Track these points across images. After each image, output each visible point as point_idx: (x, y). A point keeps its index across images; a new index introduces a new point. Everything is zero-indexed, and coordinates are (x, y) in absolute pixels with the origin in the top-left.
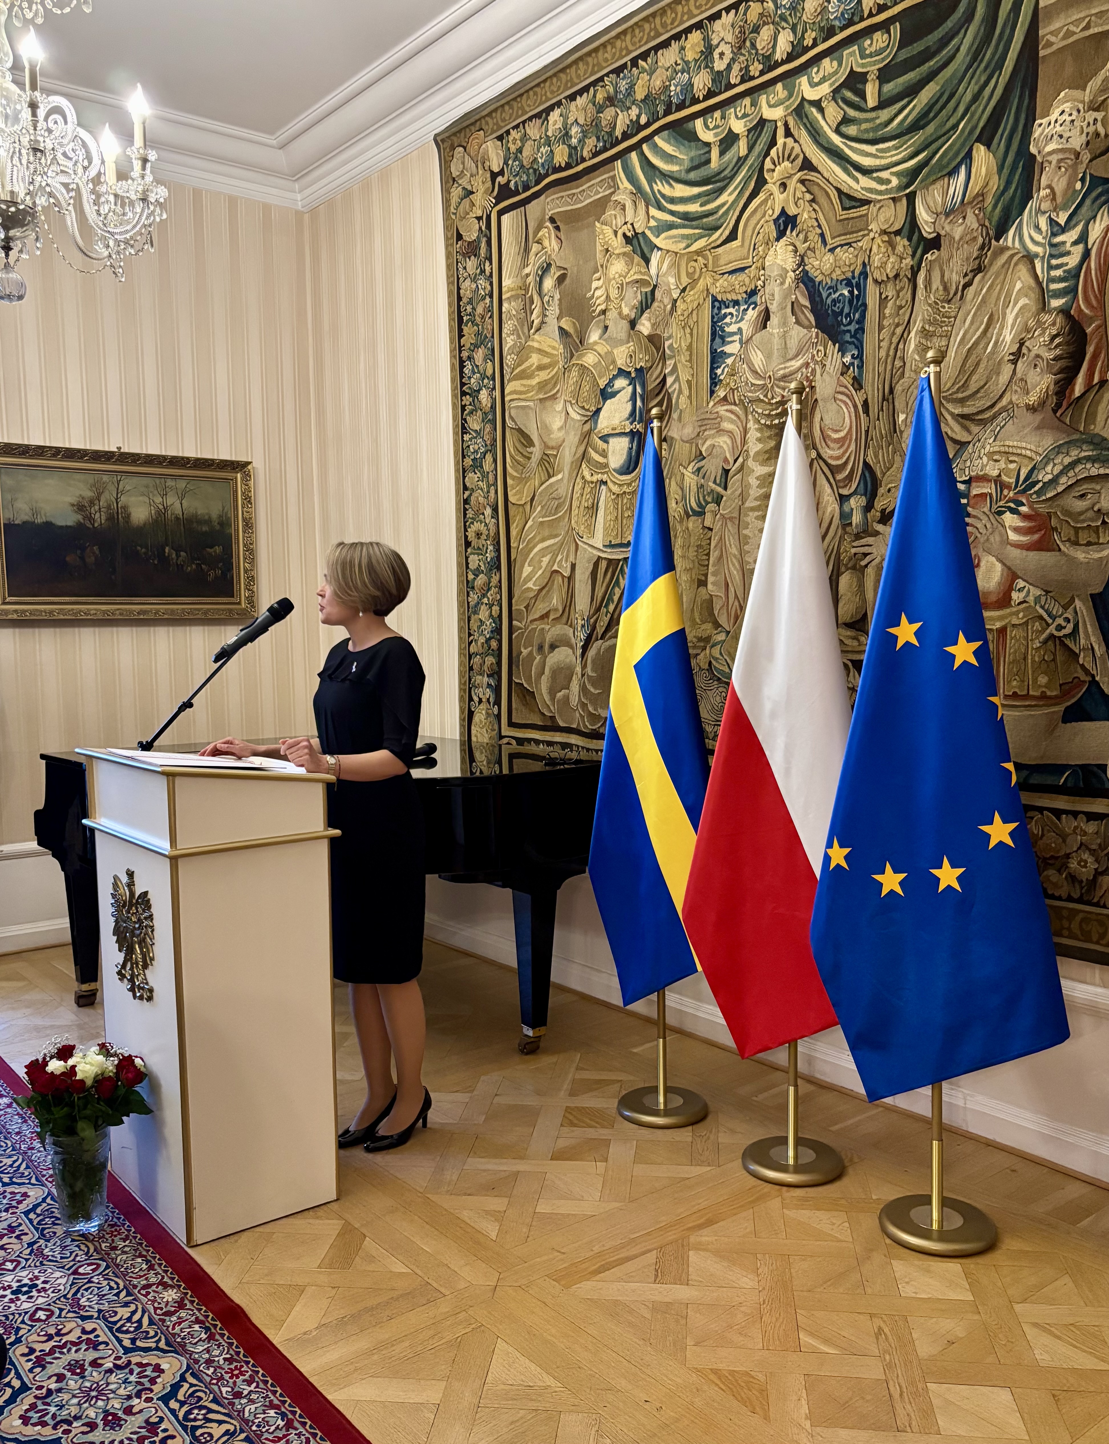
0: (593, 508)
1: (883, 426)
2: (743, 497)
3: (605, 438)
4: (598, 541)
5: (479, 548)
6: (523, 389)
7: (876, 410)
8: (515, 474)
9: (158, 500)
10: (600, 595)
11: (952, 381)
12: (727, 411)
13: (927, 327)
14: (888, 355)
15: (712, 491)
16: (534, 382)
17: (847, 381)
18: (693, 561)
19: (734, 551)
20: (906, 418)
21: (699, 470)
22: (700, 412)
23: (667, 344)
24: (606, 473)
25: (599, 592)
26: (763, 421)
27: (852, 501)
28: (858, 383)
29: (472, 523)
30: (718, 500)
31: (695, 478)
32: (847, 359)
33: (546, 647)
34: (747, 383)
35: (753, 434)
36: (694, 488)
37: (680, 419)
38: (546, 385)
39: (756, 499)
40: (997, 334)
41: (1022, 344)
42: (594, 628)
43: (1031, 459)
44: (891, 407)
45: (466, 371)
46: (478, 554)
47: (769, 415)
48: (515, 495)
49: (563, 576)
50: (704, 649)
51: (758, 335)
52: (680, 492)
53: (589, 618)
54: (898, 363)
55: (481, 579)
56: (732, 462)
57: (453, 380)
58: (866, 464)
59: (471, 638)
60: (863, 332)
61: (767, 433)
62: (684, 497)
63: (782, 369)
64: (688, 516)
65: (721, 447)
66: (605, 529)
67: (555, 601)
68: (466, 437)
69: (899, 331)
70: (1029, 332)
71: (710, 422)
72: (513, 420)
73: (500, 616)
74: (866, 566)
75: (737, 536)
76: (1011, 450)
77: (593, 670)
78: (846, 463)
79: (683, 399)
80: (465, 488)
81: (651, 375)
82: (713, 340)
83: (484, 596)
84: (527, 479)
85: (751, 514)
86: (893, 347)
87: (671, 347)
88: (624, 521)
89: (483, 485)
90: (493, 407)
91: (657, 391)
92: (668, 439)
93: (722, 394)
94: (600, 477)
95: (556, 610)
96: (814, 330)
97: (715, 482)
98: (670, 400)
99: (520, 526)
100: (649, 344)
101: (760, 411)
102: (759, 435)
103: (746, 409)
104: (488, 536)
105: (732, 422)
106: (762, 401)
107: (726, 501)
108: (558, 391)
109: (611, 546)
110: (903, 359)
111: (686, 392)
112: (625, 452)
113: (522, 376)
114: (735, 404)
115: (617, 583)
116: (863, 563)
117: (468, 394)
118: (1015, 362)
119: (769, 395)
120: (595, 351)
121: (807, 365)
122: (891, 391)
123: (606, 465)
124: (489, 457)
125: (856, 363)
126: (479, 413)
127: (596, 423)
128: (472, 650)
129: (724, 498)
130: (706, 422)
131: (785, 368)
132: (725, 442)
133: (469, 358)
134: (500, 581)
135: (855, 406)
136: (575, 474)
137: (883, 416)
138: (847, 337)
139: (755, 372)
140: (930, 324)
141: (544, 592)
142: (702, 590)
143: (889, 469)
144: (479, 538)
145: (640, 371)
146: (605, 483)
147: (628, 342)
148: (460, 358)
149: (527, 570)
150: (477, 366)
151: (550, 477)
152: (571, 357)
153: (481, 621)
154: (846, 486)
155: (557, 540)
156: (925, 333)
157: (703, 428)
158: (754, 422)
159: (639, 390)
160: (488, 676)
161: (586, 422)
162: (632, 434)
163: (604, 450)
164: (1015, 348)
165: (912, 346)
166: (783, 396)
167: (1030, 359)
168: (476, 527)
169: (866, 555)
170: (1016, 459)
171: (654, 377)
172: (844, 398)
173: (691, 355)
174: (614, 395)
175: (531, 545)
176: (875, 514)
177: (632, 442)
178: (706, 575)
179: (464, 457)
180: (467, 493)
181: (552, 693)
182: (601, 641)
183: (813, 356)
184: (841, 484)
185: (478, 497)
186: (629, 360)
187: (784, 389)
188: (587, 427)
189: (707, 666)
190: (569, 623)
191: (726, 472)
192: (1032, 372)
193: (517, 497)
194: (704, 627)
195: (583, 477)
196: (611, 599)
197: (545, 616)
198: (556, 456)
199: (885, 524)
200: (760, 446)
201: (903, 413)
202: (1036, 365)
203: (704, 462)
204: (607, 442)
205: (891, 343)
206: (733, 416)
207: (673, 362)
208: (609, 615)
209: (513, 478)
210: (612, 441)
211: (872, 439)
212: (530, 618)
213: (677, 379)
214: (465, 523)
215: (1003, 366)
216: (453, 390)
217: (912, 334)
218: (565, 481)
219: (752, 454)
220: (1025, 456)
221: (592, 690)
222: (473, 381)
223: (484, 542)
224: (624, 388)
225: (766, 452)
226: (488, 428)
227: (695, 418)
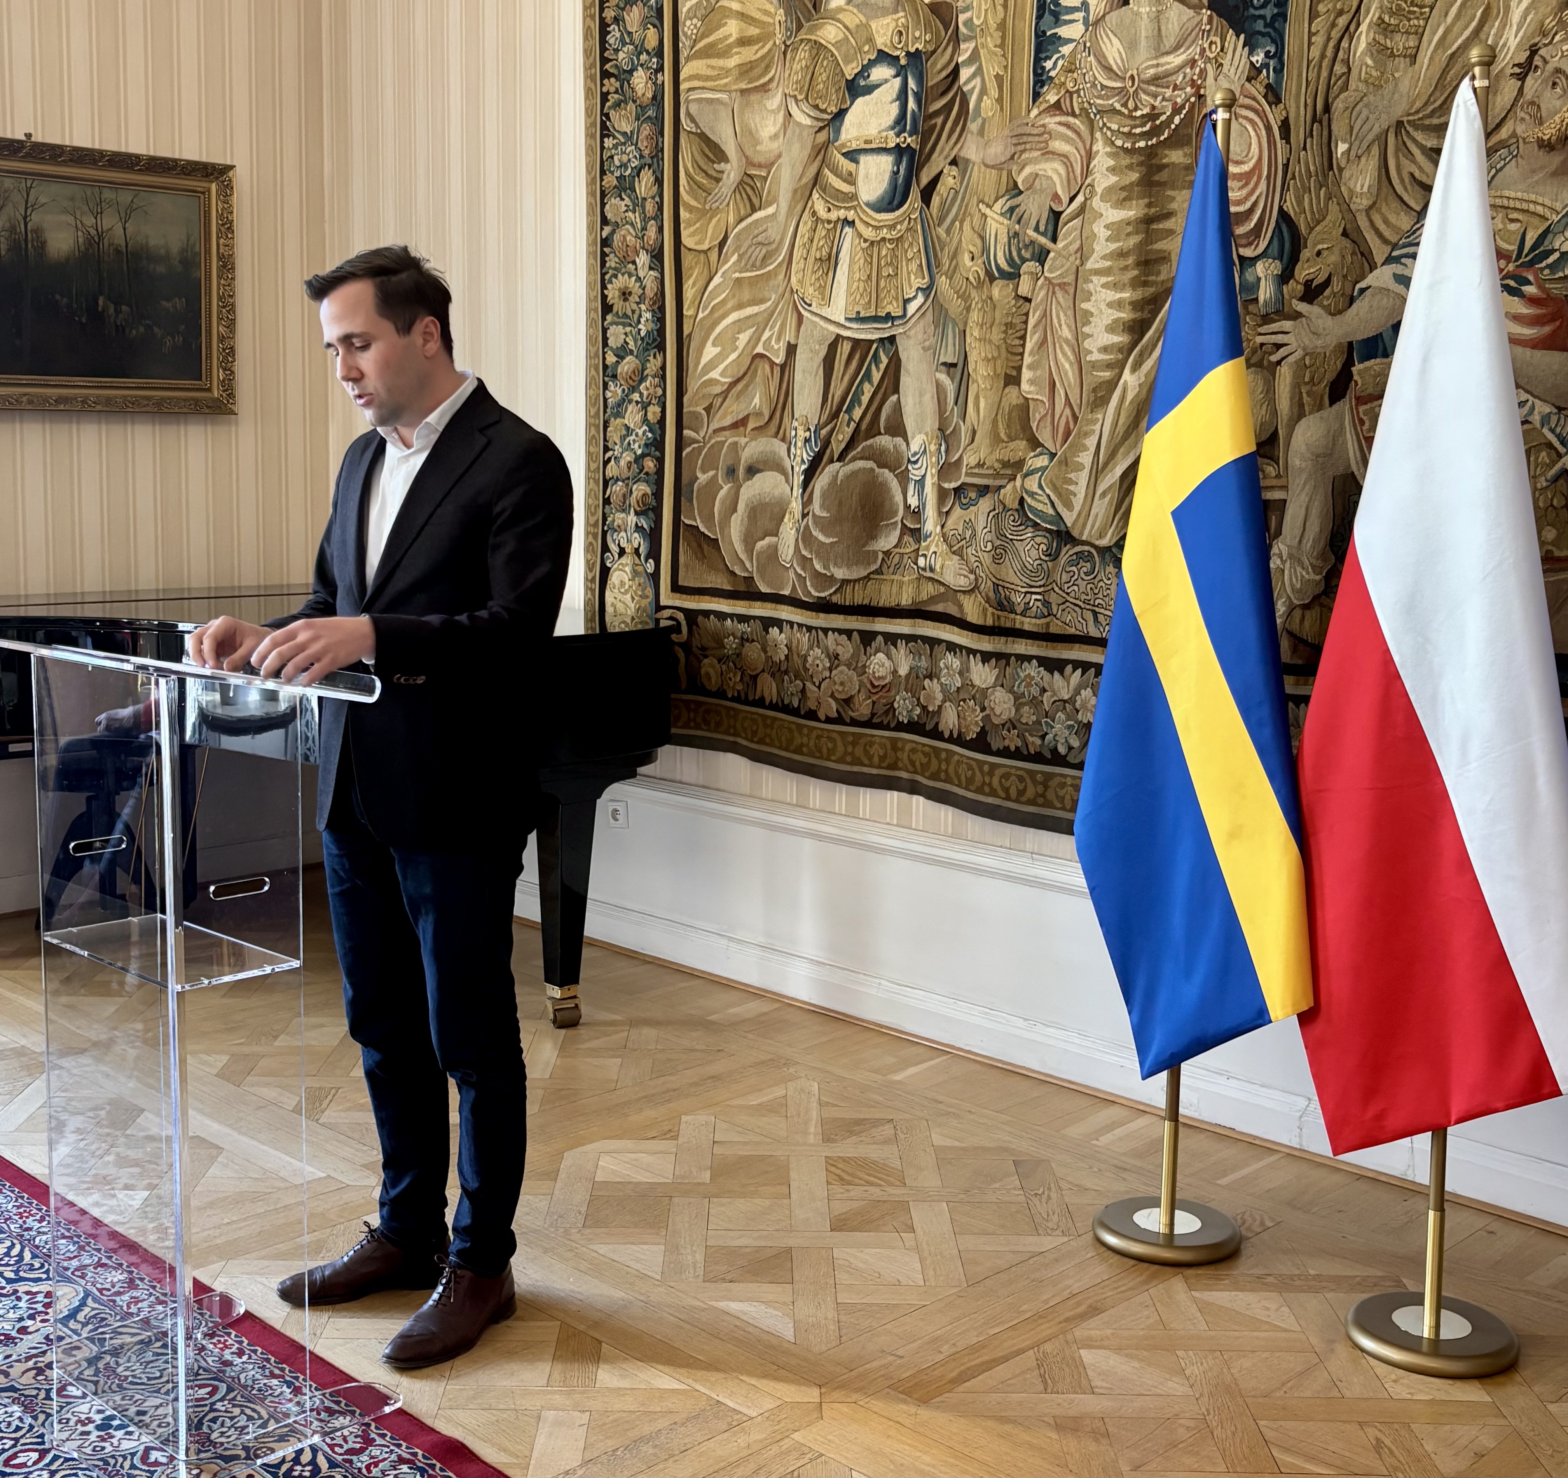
0: (830, 262)
1: (1311, 159)
2: (1083, 254)
3: (852, 155)
4: (838, 310)
5: (625, 316)
6: (710, 72)
7: (1302, 136)
8: (693, 203)
9: (89, 221)
10: (839, 393)
11: (1424, 98)
12: (1060, 123)
13: (1387, 19)
14: (1323, 56)
15: (1032, 242)
16: (732, 62)
17: (1257, 90)
18: (998, 347)
19: (1066, 333)
20: (1349, 149)
21: (1012, 210)
22: (1016, 123)
23: (962, 18)
24: (854, 208)
25: (838, 389)
26: (1119, 143)
27: (1260, 267)
28: (1273, 94)
29: (616, 276)
30: (1041, 256)
31: (1006, 222)
32: (1259, 58)
33: (741, 472)
34: (1094, 85)
35: (1102, 161)
36: (1003, 238)
37: (981, 132)
38: (752, 69)
39: (1104, 258)
40: (1496, 35)
41: (1534, 51)
42: (827, 443)
43: (1543, 218)
44: (1325, 133)
45: (610, 39)
46: (624, 325)
47: (1129, 135)
48: (692, 235)
49: (772, 364)
50: (1013, 478)
51: (1114, 14)
52: (979, 242)
53: (819, 428)
54: (1339, 69)
55: (628, 365)
56: (1065, 200)
57: (587, 53)
58: (1282, 213)
59: (609, 454)
60: (1285, 21)
61: (1126, 161)
62: (985, 250)
63: (1152, 66)
64: (992, 279)
65: (1049, 178)
66: (849, 293)
67: (757, 400)
68: (609, 142)
69: (1342, 21)
70: (1545, 36)
71: (1030, 139)
72: (693, 120)
73: (662, 421)
74: (1279, 363)
75: (1070, 313)
76: (1512, 204)
77: (823, 506)
78: (1251, 210)
79: (987, 102)
80: (605, 221)
81: (935, 64)
82: (1039, 17)
83: (634, 389)
84: (715, 212)
85: (1095, 279)
86: (1331, 44)
87: (969, 23)
88: (882, 283)
89: (635, 218)
90: (657, 99)
91: (942, 88)
92: (960, 162)
93: (1052, 98)
94: (842, 213)
95: (759, 414)
96: (1206, 13)
97: (1037, 229)
98: (965, 102)
99: (701, 284)
100: (932, 17)
101: (1115, 127)
102: (1112, 163)
103: (1091, 124)
104: (642, 298)
105: (1067, 140)
106: (1119, 113)
107: (1054, 259)
108: (771, 80)
109: (859, 319)
110: (1347, 62)
111: (994, 93)
112: (887, 177)
113: (709, 52)
114: (1073, 114)
115: (868, 376)
116: (1274, 358)
117: (613, 75)
118: (1522, 77)
119: (1131, 104)
120: (839, 21)
121: (1193, 63)
122: (1327, 109)
123: (854, 197)
124: (647, 177)
125: (1272, 63)
126: (631, 106)
127: (838, 132)
128: (609, 474)
129: (1052, 255)
130: (1025, 139)
131: (1158, 65)
132: (1056, 171)
133: (616, 20)
134: (663, 368)
135: (1268, 128)
136: (799, 207)
137: (1314, 144)
138: (1260, 26)
139: (1108, 69)
140: (1392, 14)
141: (740, 386)
142: (1012, 390)
143: (1318, 222)
144: (626, 300)
145: (915, 57)
146: (852, 224)
147: (896, 11)
148: (602, 20)
149: (710, 352)
150: (630, 34)
151: (754, 210)
152: (798, 30)
153: (627, 428)
154: (1250, 244)
155: (763, 307)
156: (1382, 26)
157: (1020, 148)
158: (1105, 144)
159: (912, 84)
160: (637, 513)
161: (821, 129)
162: (899, 151)
163: (850, 174)
164: (1522, 57)
165: (1363, 45)
166: (1153, 107)
167: (1546, 74)
168: (621, 281)
169: (1278, 346)
170: (1520, 217)
171: (939, 66)
172: (1251, 115)
173: (1003, 38)
174: (870, 89)
175: (716, 315)
176: (1294, 287)
177: (898, 163)
178: (1019, 369)
179: (603, 173)
180: (607, 230)
181: (749, 541)
182: (837, 465)
183: (1203, 50)
184: (1244, 241)
185: (626, 236)
186: (896, 39)
187: (1155, 96)
188: (822, 137)
189: (1016, 505)
190: (780, 434)
191: (1057, 215)
192: (1548, 93)
193: (697, 238)
194: (1012, 445)
195: (814, 213)
196: (856, 400)
197: (740, 424)
198: (765, 179)
199: (1310, 302)
200: (1114, 179)
201: (1344, 141)
202: (1554, 84)
203: (1020, 198)
204: (857, 162)
205: (1329, 39)
206: (1069, 133)
207: (972, 45)
208: (853, 425)
209: (690, 209)
210: (863, 159)
211: (1294, 178)
212: (715, 425)
213: (979, 71)
214: (603, 275)
215: (1502, 82)
216: (588, 68)
217: (1364, 27)
218: (782, 217)
219: (1099, 190)
220: (1534, 213)
221: (822, 538)
222: (621, 55)
223: (634, 306)
224: (886, 81)
225: (1123, 189)
226: (646, 130)
227: (1007, 132)
